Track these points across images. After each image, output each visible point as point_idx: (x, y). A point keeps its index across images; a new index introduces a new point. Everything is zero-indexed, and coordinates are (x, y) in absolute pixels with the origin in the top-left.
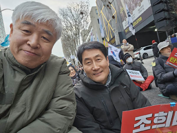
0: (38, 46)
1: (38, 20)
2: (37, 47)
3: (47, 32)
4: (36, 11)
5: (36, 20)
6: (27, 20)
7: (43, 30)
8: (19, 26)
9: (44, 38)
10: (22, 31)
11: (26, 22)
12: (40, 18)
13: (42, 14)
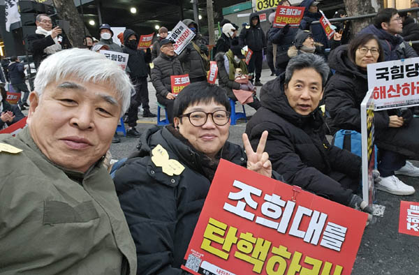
0: (92, 125)
1: (92, 78)
2: (90, 128)
3: (106, 99)
4: (86, 63)
5: (88, 79)
6: (70, 81)
7: (99, 95)
8: (53, 92)
9: (101, 110)
10: (60, 102)
11: (68, 84)
12: (94, 73)
13: (97, 67)
